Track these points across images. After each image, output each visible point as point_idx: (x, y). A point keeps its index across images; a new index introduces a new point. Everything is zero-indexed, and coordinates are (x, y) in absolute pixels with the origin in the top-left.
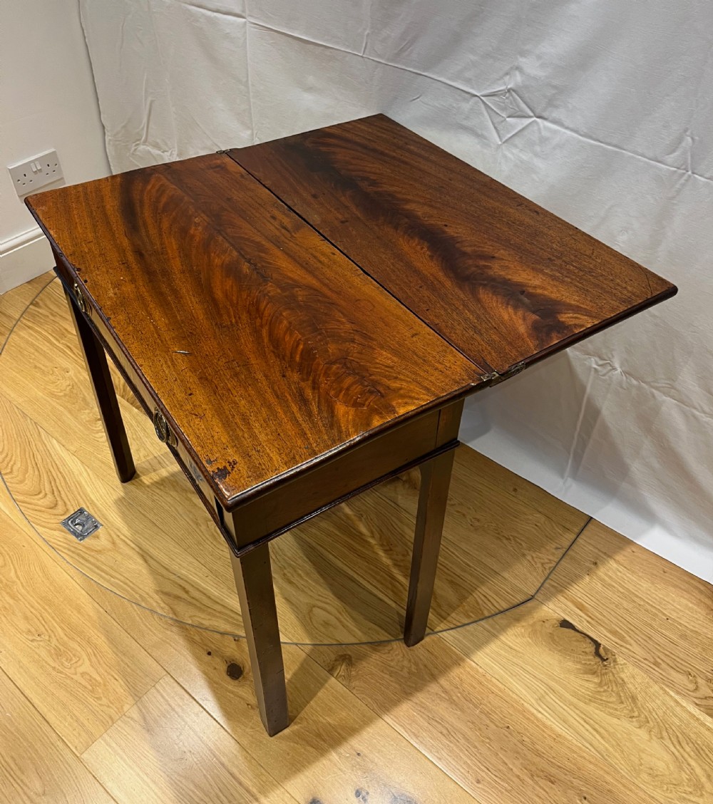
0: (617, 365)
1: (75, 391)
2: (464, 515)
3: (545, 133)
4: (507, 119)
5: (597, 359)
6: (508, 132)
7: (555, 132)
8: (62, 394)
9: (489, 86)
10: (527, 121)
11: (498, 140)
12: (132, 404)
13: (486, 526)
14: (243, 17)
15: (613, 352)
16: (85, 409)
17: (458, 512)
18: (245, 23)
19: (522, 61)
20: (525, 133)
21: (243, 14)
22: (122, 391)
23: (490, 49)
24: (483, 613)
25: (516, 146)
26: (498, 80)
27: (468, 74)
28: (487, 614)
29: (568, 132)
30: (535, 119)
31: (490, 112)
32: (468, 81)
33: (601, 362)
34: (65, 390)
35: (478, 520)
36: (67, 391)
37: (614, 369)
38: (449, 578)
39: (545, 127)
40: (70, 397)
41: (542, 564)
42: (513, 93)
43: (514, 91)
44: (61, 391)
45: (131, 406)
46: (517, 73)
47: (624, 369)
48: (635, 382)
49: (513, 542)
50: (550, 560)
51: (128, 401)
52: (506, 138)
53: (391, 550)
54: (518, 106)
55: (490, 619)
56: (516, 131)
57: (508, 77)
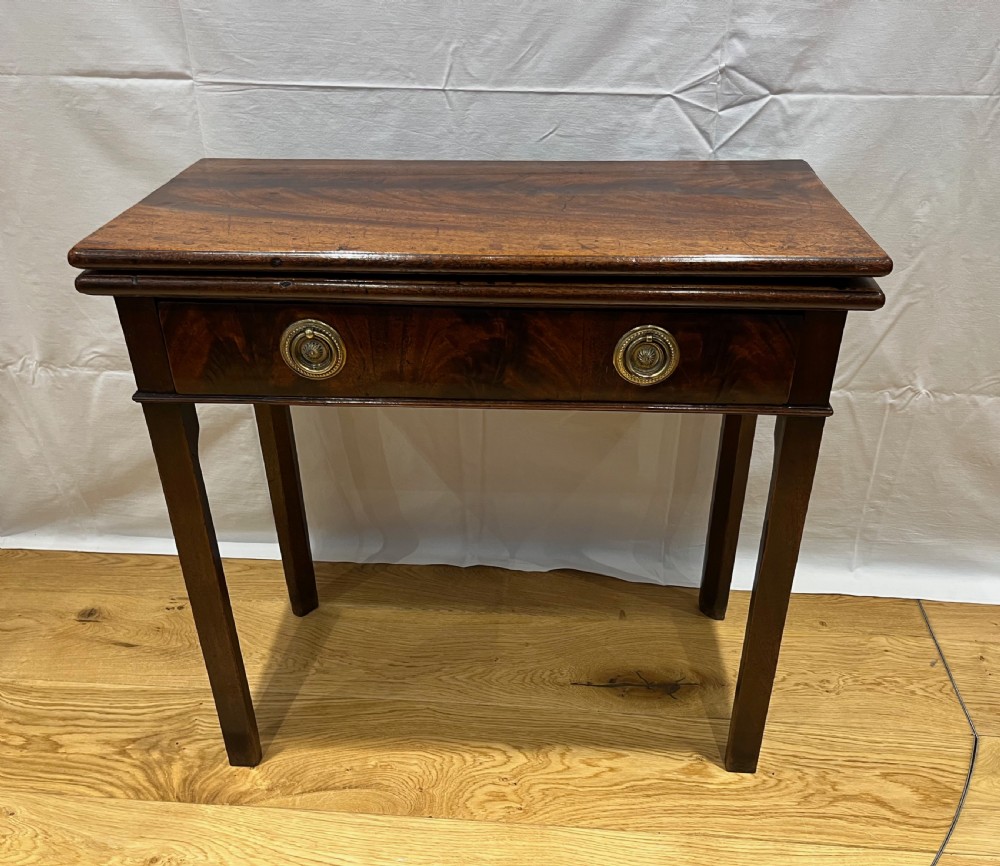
0: (920, 387)
1: (57, 839)
2: (806, 684)
3: (791, 111)
4: (720, 113)
5: (892, 390)
6: (726, 131)
7: (809, 103)
8: (33, 858)
9: (687, 74)
10: (756, 106)
11: (707, 146)
12: (193, 801)
13: (842, 683)
14: (188, 78)
15: (915, 372)
16: (109, 859)
17: (797, 685)
18: (193, 85)
19: (743, 22)
20: (758, 121)
21: (188, 73)
22: (153, 790)
23: (685, 19)
24: (956, 791)
25: (744, 145)
26: (703, 60)
27: (645, 69)
28: (960, 788)
29: (831, 97)
30: (771, 96)
31: (691, 111)
32: (649, 79)
33: (898, 392)
34: (35, 848)
35: (828, 681)
36: (42, 847)
37: (917, 393)
38: (877, 772)
39: (791, 103)
40: (56, 853)
41: (940, 691)
42: (733, 72)
43: (733, 68)
44: (28, 853)
45: (194, 805)
46: (735, 41)
47: (930, 387)
48: (947, 398)
49: (886, 684)
50: (941, 682)
51: (179, 801)
52: (724, 140)
53: (780, 781)
54: (741, 88)
55: (970, 793)
56: (743, 123)
57: (719, 52)
